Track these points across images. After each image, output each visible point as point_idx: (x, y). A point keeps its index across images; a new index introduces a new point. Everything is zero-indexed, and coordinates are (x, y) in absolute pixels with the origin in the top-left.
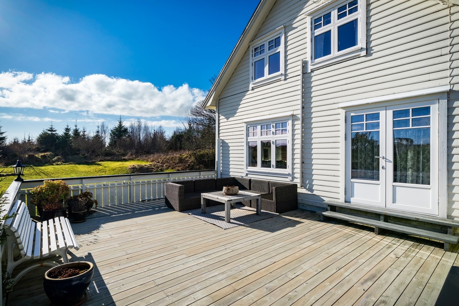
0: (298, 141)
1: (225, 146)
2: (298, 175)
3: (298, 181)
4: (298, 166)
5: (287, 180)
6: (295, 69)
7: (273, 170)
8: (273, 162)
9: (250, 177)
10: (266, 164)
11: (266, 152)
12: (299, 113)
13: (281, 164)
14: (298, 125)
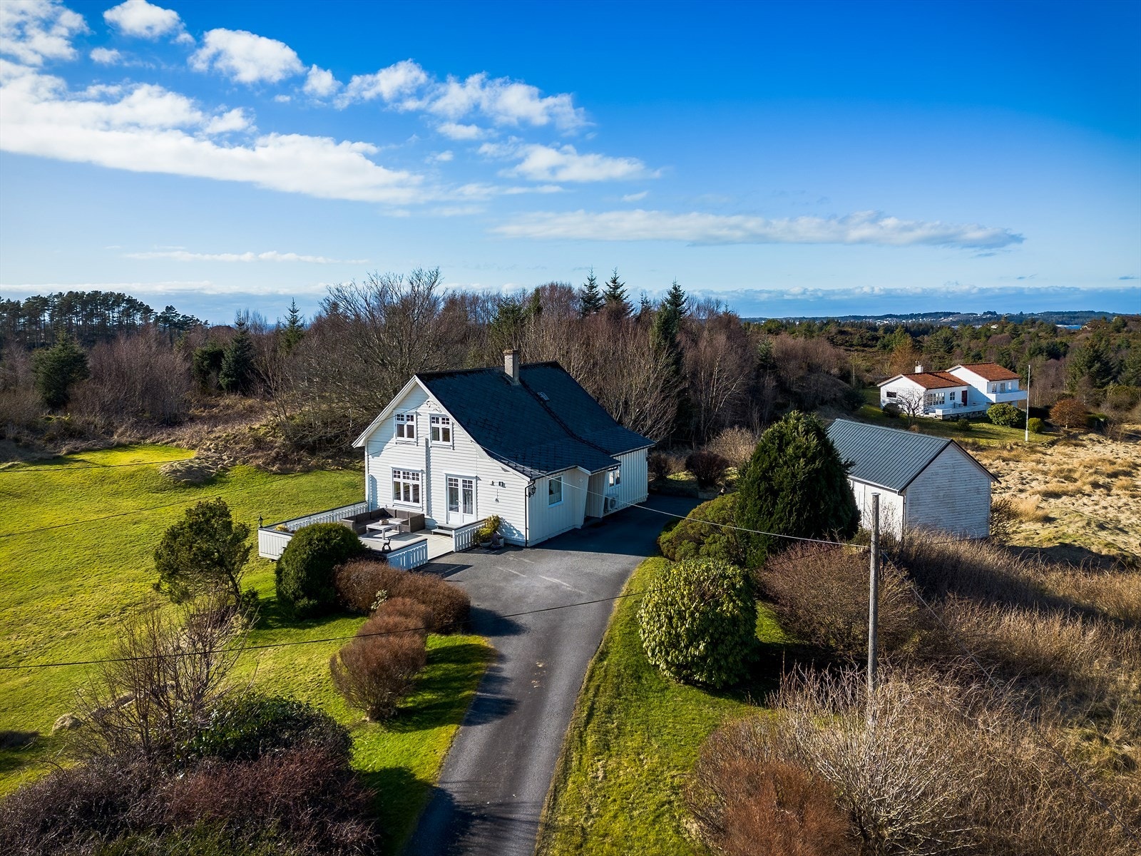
0: (425, 484)
1: (373, 480)
2: (425, 508)
3: (425, 512)
4: (425, 502)
5: (419, 512)
6: (422, 442)
7: (411, 503)
8: (411, 498)
9: (395, 508)
10: (407, 499)
11: (407, 492)
12: (425, 469)
13: (416, 500)
14: (425, 475)
